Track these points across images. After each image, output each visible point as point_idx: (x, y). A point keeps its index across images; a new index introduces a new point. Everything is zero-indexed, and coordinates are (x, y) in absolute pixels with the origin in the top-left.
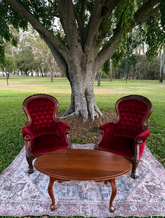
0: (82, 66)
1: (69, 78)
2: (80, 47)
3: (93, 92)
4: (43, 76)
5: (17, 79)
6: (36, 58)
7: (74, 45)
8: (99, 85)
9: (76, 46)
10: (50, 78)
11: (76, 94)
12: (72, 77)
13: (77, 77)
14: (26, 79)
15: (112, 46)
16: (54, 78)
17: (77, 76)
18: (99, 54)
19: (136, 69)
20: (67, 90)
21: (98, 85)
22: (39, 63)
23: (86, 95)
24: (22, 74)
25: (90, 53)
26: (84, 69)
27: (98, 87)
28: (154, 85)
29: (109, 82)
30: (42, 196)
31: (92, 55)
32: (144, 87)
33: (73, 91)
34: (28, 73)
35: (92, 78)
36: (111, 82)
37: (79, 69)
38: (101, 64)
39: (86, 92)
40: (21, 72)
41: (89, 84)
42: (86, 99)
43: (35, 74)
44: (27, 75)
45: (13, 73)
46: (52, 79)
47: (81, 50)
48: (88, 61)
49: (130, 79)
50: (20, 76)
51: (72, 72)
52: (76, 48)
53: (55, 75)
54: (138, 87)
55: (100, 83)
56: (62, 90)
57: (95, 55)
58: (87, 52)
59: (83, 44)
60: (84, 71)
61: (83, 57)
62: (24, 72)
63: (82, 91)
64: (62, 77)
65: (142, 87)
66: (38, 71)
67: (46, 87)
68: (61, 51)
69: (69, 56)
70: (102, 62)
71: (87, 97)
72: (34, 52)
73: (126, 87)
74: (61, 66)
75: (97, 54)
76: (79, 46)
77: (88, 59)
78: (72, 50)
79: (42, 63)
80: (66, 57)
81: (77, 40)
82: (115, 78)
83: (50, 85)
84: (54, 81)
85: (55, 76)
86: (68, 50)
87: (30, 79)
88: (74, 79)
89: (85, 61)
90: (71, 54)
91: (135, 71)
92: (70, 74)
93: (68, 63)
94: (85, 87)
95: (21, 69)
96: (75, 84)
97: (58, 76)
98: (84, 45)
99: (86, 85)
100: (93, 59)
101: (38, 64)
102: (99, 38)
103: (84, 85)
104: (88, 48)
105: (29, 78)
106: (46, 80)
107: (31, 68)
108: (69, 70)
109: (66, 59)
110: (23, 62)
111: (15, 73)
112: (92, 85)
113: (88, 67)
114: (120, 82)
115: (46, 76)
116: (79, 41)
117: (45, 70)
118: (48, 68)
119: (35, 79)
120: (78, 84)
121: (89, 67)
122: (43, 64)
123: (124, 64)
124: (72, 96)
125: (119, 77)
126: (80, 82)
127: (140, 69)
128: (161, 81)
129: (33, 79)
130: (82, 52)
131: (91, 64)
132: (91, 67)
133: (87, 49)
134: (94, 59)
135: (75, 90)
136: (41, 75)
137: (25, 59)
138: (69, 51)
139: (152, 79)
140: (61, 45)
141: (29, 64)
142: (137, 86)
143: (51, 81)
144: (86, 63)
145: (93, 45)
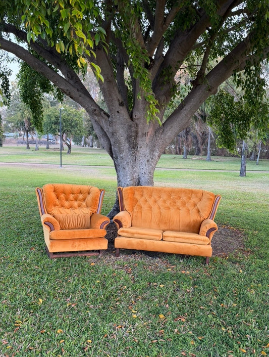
0: (129, 141)
3: (149, 182)
7: (114, 110)
9: (118, 112)
12: (117, 158)
13: (122, 158)
15: (187, 108)
17: (121, 155)
21: (241, 173)
25: (142, 121)
26: (134, 146)
27: (241, 178)
33: (119, 180)
35: (148, 161)
37: (125, 146)
38: (166, 137)
39: (138, 182)
41: (144, 170)
47: (126, 117)
48: (140, 133)
51: (115, 149)
52: (117, 114)
55: (245, 170)
58: (138, 119)
60: (134, 148)
61: (130, 127)
69: (108, 126)
70: (169, 134)
76: (122, 112)
77: (140, 130)
78: (112, 118)
80: (105, 126)
81: (117, 103)
88: (119, 161)
89: (134, 134)
90: (111, 123)
92: (113, 152)
94: (136, 174)
96: (120, 168)
99: (138, 171)
100: (148, 130)
104: (137, 114)
112: (149, 172)
113: (140, 143)
116: (121, 104)
120: (124, 168)
121: (143, 143)
126: (126, 165)
130: (129, 120)
131: (147, 139)
132: (146, 142)
133: (136, 116)
134: (151, 130)
138: (107, 119)
140: (95, 110)
144: (136, 136)
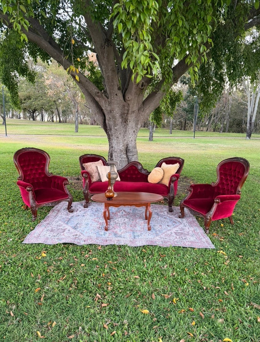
0: (122, 117)
1: (106, 130)
2: (120, 95)
3: (135, 148)
4: (60, 121)
5: (18, 126)
6: (50, 92)
7: (114, 93)
8: (151, 138)
9: (116, 95)
10: (74, 126)
11: (115, 150)
12: (111, 130)
13: (116, 129)
14: (33, 127)
16: (80, 126)
18: (144, 103)
19: (212, 115)
20: (101, 146)
22: (55, 101)
23: (126, 151)
24: (25, 118)
25: (132, 102)
26: (125, 121)
27: (149, 142)
28: (237, 142)
29: (168, 135)
30: (82, 235)
31: (135, 104)
32: (220, 145)
33: (111, 146)
34: (36, 116)
35: (134, 132)
36: (171, 135)
37: (119, 120)
38: (146, 114)
39: (127, 148)
40: (24, 115)
41: (131, 139)
42: (127, 156)
43: (46, 118)
44: (34, 120)
45: (11, 114)
46: (77, 128)
47: (122, 98)
48: (130, 111)
49: (202, 131)
50: (22, 120)
51: (110, 123)
52: (115, 96)
53: (81, 120)
54: (210, 144)
55: (152, 137)
56: (93, 145)
57: (139, 104)
58: (129, 100)
59: (124, 91)
60: (125, 122)
61: (124, 106)
62: (28, 115)
63: (121, 147)
64: (92, 124)
65: (217, 145)
66: (53, 113)
67: (68, 141)
68: (97, 99)
69: (107, 106)
70: (147, 112)
71: (129, 154)
72: (47, 82)
73: (192, 143)
74: (97, 116)
75: (141, 103)
77: (130, 108)
78: (111, 99)
79: (60, 101)
80: (104, 106)
81: (117, 88)
82: (178, 129)
83: (74, 137)
84: (79, 130)
85: (81, 123)
86: (106, 99)
87: (41, 127)
88: (113, 132)
89: (126, 112)
90: (110, 103)
91: (210, 119)
92: (108, 126)
93: (106, 112)
94: (126, 142)
95: (25, 110)
96: (114, 137)
97: (86, 123)
98: (125, 93)
99: (127, 140)
100: (135, 108)
101: (53, 102)
102: (142, 86)
103: (125, 140)
104: (129, 96)
105: (38, 125)
106: (67, 129)
107: (42, 109)
108: (107, 121)
109: (103, 109)
110: (29, 98)
111: (13, 115)
112: (135, 140)
113: (129, 118)
114: (184, 135)
115: (66, 122)
116: (119, 89)
117: (64, 112)
118: (69, 110)
119: (49, 126)
120: (117, 137)
121: (131, 118)
122: (61, 103)
123: (192, 107)
124: (109, 152)
125: (185, 127)
126: (119, 135)
127: (219, 116)
128: (249, 136)
129: (45, 127)
130: (123, 101)
131: (134, 115)
132: (134, 118)
134: (137, 108)
135: (114, 145)
136: (58, 120)
137: (32, 93)
139: (239, 132)
140: (98, 93)
141: (39, 101)
142: (209, 142)
143: (74, 130)
144: (128, 113)
145: (136, 93)
